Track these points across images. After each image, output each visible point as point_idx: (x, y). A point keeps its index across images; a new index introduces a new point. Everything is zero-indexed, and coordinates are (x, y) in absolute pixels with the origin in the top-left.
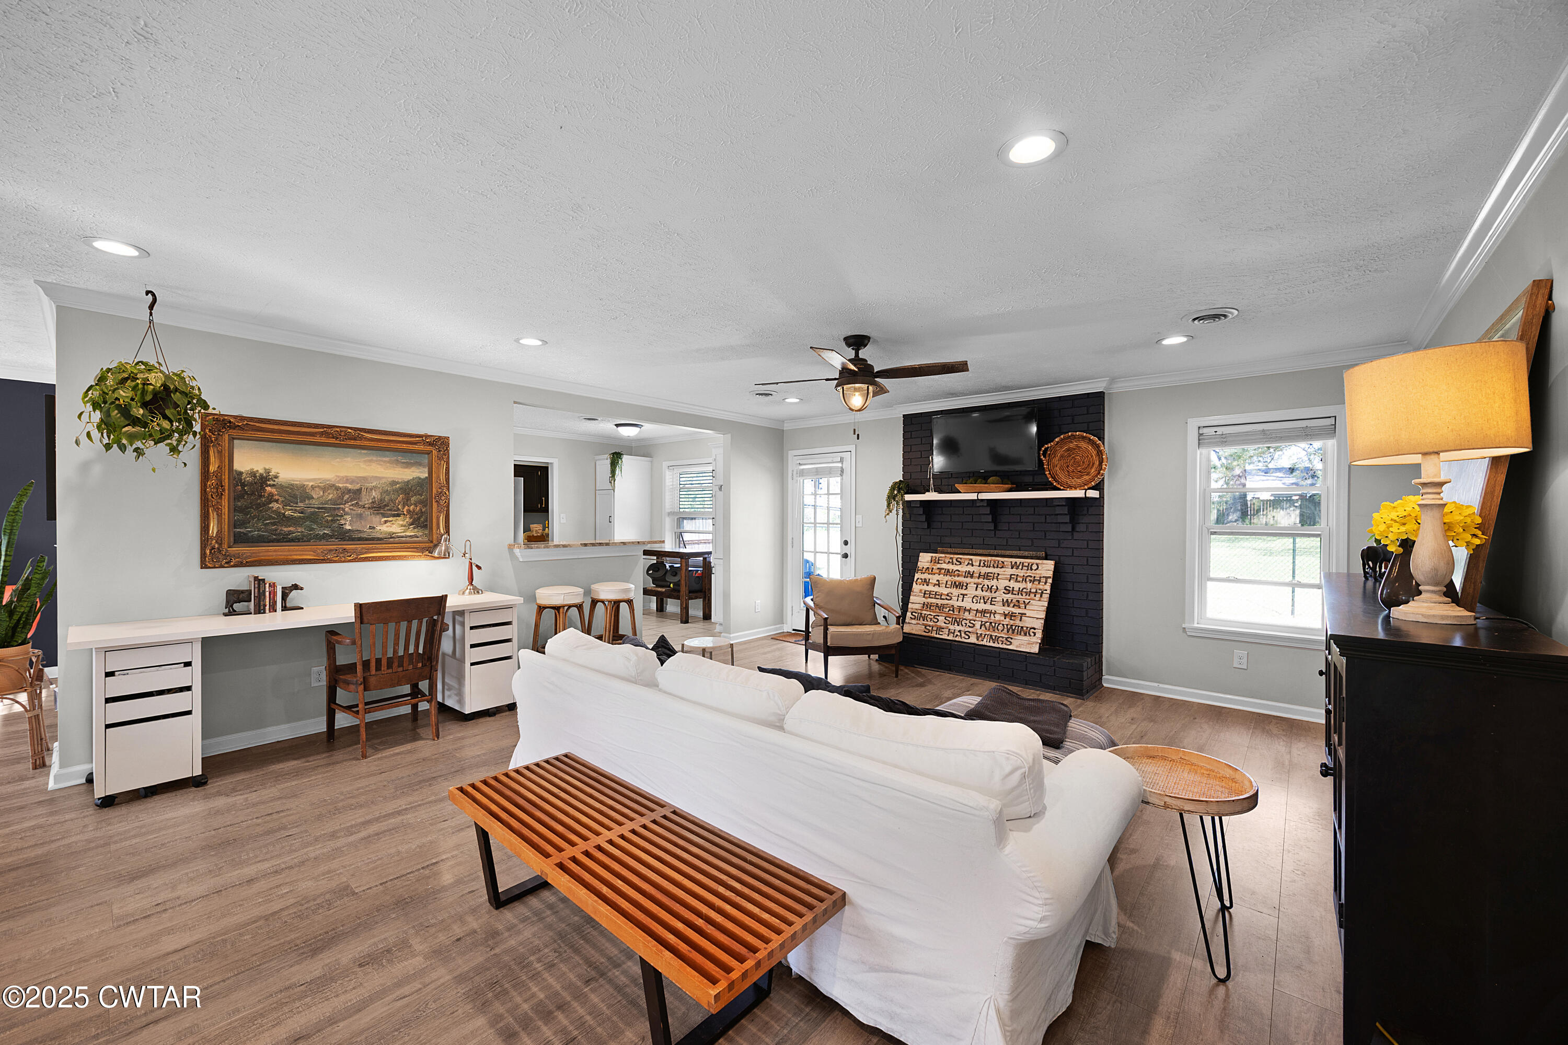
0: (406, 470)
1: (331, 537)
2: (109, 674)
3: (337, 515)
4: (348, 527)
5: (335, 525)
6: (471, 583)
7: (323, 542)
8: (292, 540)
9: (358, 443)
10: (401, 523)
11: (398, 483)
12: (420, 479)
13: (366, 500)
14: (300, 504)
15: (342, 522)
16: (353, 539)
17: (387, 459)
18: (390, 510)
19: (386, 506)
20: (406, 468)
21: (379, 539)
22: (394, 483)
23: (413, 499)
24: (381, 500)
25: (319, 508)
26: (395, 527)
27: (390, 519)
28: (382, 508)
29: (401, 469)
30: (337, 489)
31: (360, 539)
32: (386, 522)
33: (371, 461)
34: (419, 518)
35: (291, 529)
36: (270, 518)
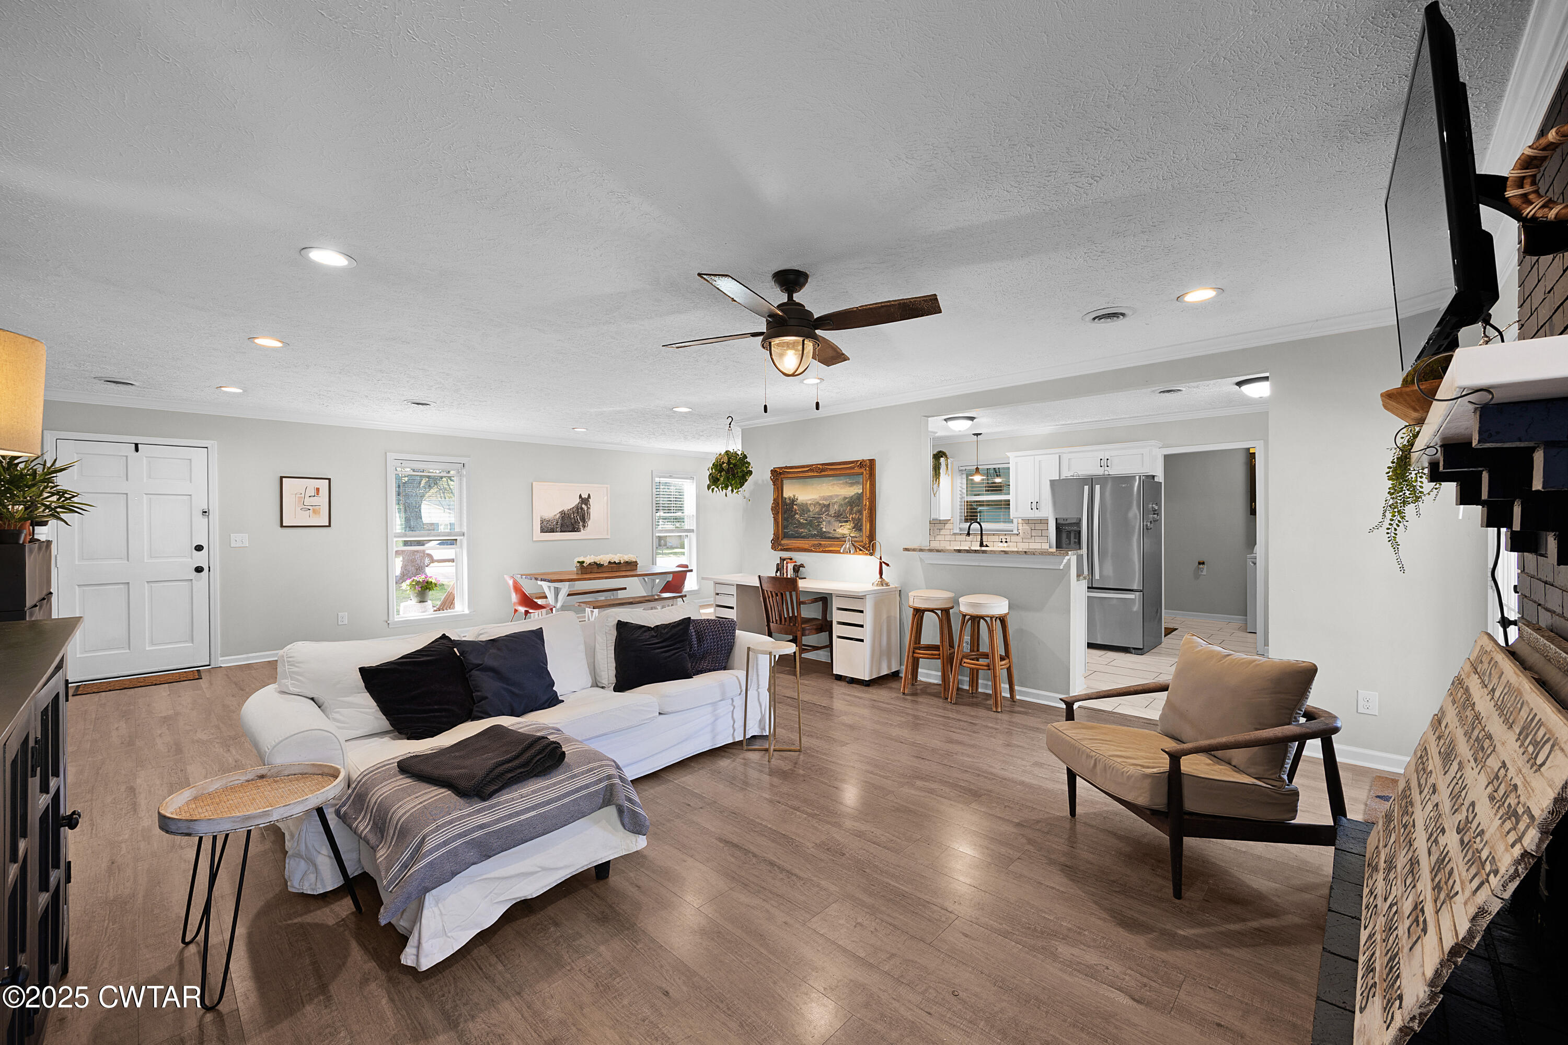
0: (851, 488)
1: (817, 536)
2: (718, 594)
3: (820, 522)
4: (824, 530)
5: (819, 528)
6: (881, 577)
7: (814, 539)
8: (803, 537)
9: (826, 473)
10: (848, 527)
11: (847, 498)
12: (858, 493)
13: (832, 512)
14: (806, 515)
15: (822, 526)
16: (826, 538)
17: (841, 482)
18: (843, 518)
19: (841, 515)
20: (851, 487)
21: (838, 538)
22: (845, 498)
23: (855, 509)
24: (839, 511)
25: (813, 517)
26: (845, 530)
27: (843, 524)
28: (840, 517)
29: (848, 488)
30: (820, 504)
31: (829, 538)
32: (841, 526)
33: (834, 484)
34: (857, 524)
35: (802, 530)
36: (796, 524)
